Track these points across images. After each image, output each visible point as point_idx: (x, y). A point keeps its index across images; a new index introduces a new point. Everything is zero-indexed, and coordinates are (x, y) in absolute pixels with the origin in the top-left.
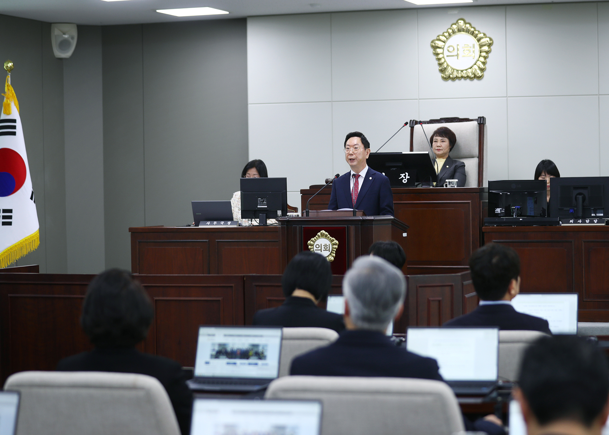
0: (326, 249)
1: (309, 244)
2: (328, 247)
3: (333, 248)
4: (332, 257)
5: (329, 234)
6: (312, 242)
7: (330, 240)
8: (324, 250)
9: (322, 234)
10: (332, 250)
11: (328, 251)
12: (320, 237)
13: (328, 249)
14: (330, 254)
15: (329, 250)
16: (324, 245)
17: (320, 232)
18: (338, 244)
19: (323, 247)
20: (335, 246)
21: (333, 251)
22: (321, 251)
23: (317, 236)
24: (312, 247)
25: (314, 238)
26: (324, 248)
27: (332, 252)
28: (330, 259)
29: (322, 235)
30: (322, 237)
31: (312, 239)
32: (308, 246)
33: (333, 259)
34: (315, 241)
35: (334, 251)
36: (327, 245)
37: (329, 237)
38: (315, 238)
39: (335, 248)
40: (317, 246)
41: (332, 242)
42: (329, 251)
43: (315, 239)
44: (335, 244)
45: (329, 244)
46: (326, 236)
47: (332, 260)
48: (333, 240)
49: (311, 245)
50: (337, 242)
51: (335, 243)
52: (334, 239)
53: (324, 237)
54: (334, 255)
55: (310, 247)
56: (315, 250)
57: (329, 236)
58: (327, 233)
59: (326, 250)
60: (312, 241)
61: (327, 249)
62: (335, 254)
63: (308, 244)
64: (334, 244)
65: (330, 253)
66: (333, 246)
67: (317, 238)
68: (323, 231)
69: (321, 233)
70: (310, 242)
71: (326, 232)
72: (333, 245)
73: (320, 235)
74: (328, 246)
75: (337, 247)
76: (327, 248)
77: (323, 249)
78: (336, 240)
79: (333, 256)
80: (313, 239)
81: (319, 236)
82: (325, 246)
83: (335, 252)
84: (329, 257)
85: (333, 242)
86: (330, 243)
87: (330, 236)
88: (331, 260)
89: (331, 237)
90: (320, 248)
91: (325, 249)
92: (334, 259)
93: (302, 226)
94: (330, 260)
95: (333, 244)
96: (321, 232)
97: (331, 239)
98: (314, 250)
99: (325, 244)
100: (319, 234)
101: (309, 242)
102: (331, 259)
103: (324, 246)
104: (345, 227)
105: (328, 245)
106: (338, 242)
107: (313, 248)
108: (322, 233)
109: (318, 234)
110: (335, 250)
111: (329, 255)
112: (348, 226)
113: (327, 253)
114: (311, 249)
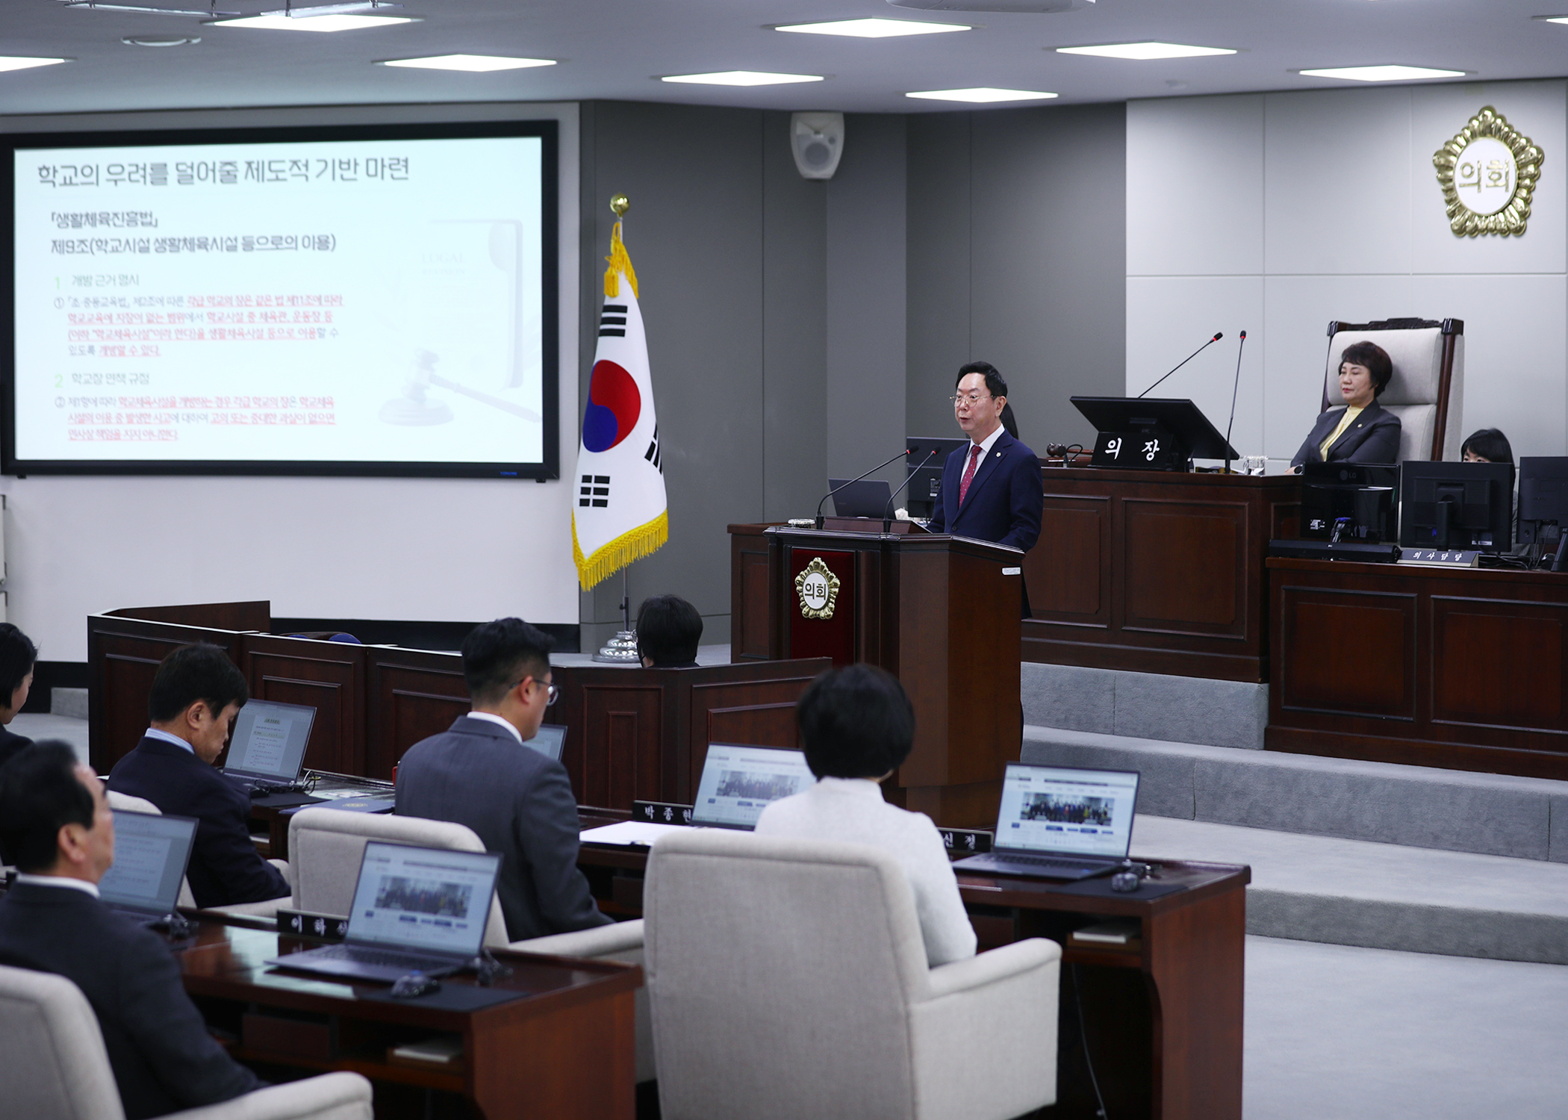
0: (821, 593)
1: (797, 581)
2: (823, 590)
3: (830, 593)
4: (830, 610)
6: (801, 579)
7: (828, 577)
8: (817, 596)
10: (829, 597)
11: (823, 598)
12: (812, 572)
14: (827, 604)
15: (824, 596)
16: (818, 585)
17: (812, 560)
18: (839, 586)
19: (816, 589)
20: (833, 590)
21: (831, 598)
22: (814, 598)
23: (808, 568)
24: (801, 588)
26: (818, 591)
27: (829, 600)
29: (817, 566)
30: (814, 572)
33: (830, 613)
34: (805, 577)
35: (833, 598)
37: (826, 571)
38: (806, 571)
39: (836, 592)
40: (809, 587)
41: (830, 581)
42: (826, 599)
43: (805, 574)
45: (826, 585)
46: (822, 568)
47: (830, 615)
48: (833, 577)
49: (800, 584)
50: (838, 581)
51: (835, 583)
52: (834, 575)
53: (820, 571)
54: (833, 605)
55: (798, 588)
56: (804, 595)
57: (826, 568)
58: (822, 563)
59: (821, 596)
60: (801, 576)
62: (835, 604)
63: (796, 583)
64: (833, 585)
65: (825, 601)
66: (831, 589)
67: (808, 571)
68: (816, 560)
70: (799, 577)
72: (832, 587)
73: (813, 566)
74: (823, 588)
75: (837, 590)
77: (816, 593)
78: (838, 576)
79: (831, 608)
80: (801, 573)
81: (811, 568)
82: (820, 586)
83: (836, 599)
84: (824, 609)
85: (833, 581)
86: (827, 582)
87: (828, 569)
88: (827, 614)
89: (829, 571)
90: (811, 592)
91: (819, 594)
92: (833, 612)
95: (831, 584)
97: (828, 574)
100: (811, 564)
101: (797, 578)
103: (818, 587)
104: (853, 553)
105: (823, 586)
106: (840, 582)
107: (802, 591)
108: (815, 563)
110: (835, 595)
111: (825, 606)
112: (857, 552)
113: (821, 602)
114: (800, 592)
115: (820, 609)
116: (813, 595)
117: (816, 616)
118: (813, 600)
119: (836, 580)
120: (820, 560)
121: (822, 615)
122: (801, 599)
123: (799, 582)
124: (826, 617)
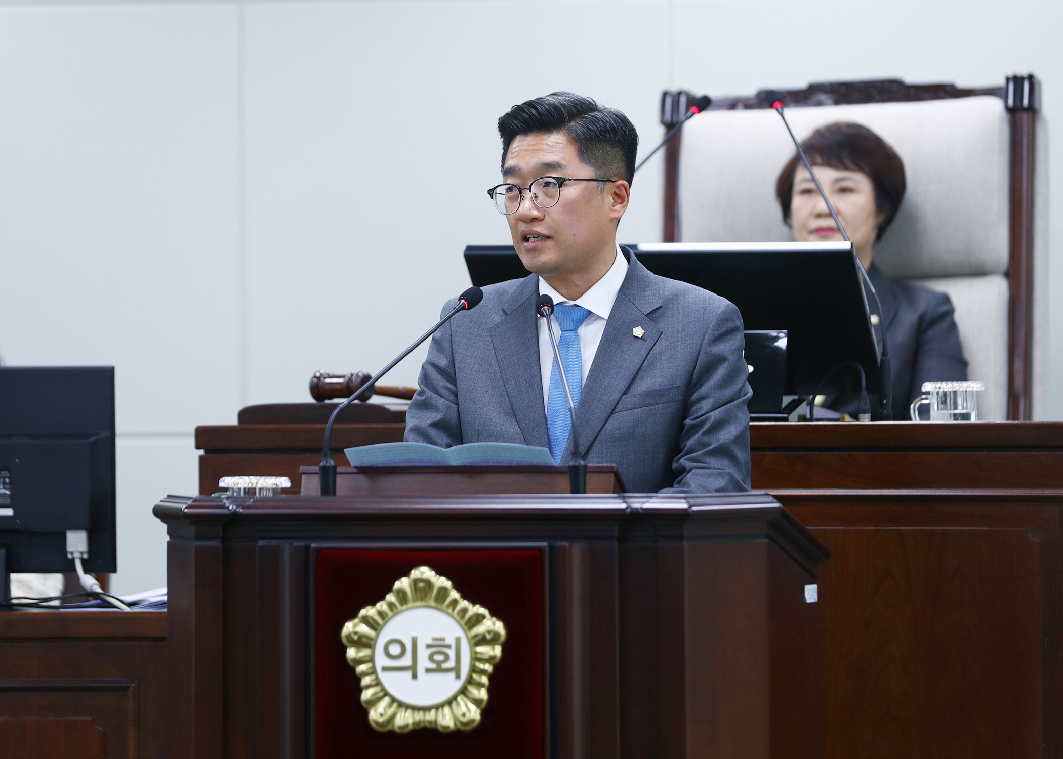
0: (439, 663)
1: (349, 637)
2: (452, 653)
3: (476, 658)
4: (473, 708)
5: (456, 587)
6: (363, 629)
7: (463, 617)
8: (428, 671)
9: (421, 585)
10: (474, 670)
11: (452, 675)
12: (411, 603)
13: (451, 664)
14: (463, 691)
15: (457, 670)
16: (430, 642)
17: (407, 574)
18: (503, 638)
19: (423, 654)
20: (484, 650)
21: (476, 673)
22: (414, 676)
23: (391, 597)
24: (365, 652)
25: (378, 605)
26: (431, 658)
27: (470, 681)
29: (423, 590)
30: (418, 604)
31: (363, 612)
32: (344, 649)
33: (474, 713)
34: (379, 620)
35: (483, 672)
36: (447, 642)
37: (455, 602)
38: (382, 606)
39: (490, 660)
40: (395, 650)
41: (471, 628)
42: (458, 676)
43: (381, 614)
44: (489, 637)
45: (458, 640)
46: (443, 592)
47: (473, 721)
48: (478, 619)
49: (362, 642)
50: (499, 627)
51: (489, 632)
52: (485, 612)
53: (432, 603)
54: (483, 694)
55: (351, 653)
56: (379, 669)
57: (455, 594)
58: (443, 582)
59: (439, 670)
60: (366, 620)
61: (445, 666)
62: (490, 690)
63: (344, 641)
64: (482, 640)
65: (459, 684)
66: (480, 649)
67: (391, 605)
68: (424, 572)
69: (415, 582)
70: (355, 626)
71: (440, 573)
72: (478, 644)
73: (407, 589)
74: (449, 646)
75: (497, 651)
76: (447, 658)
77: (423, 662)
79: (477, 702)
80: (368, 611)
81: (402, 597)
82: (438, 646)
83: (491, 678)
84: (454, 704)
85: (480, 629)
86: (459, 633)
87: (464, 596)
88: (464, 720)
89: (464, 603)
90: (406, 661)
91: (433, 666)
93: (307, 549)
94: (463, 724)
95: (476, 636)
96: (415, 573)
97: (464, 611)
98: (374, 668)
99: (434, 639)
100: (403, 583)
101: (349, 627)
102: (469, 717)
103: (428, 646)
104: (540, 550)
105: (450, 641)
106: (507, 626)
107: (371, 659)
108: (421, 580)
109: (397, 585)
110: (488, 667)
111: (455, 698)
112: (551, 548)
113: (449, 685)
114: (360, 662)
115: (438, 707)
116: (413, 670)
117: (422, 725)
118: (414, 682)
119: (494, 624)
120: (433, 573)
121: (446, 720)
122: (366, 681)
123: (356, 638)
124: (459, 725)
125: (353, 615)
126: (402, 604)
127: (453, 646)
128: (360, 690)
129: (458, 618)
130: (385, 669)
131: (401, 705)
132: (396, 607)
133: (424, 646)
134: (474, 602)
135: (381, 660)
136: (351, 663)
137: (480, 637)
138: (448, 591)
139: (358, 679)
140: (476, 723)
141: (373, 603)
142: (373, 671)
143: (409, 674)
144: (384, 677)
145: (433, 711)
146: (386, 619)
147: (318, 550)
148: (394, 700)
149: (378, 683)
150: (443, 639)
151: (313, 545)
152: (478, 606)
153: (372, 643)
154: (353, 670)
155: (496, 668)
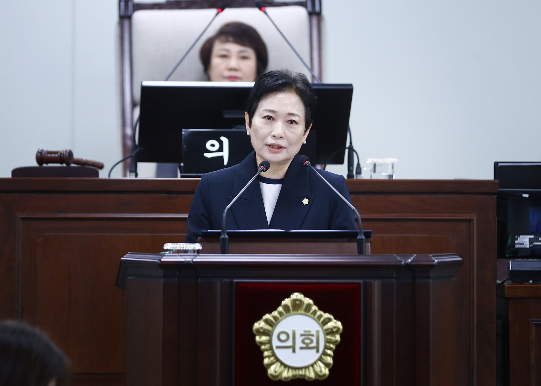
0: (307, 344)
1: (258, 330)
2: (314, 339)
3: (328, 341)
4: (325, 367)
5: (315, 304)
6: (265, 326)
8: (301, 348)
9: (297, 302)
10: (326, 348)
11: (314, 351)
12: (292, 312)
13: (314, 344)
14: (320, 359)
15: (317, 348)
16: (302, 333)
17: (288, 296)
18: (341, 331)
19: (299, 340)
20: (332, 337)
21: (328, 349)
22: (294, 351)
23: (280, 309)
24: (267, 338)
25: (273, 313)
26: (303, 342)
27: (324, 354)
28: (321, 371)
29: (297, 305)
30: (296, 312)
31: (265, 316)
32: (254, 336)
33: (326, 371)
34: (274, 321)
37: (315, 312)
38: (275, 313)
39: (334, 342)
40: (283, 337)
41: (324, 326)
42: (318, 351)
43: (275, 318)
44: (335, 330)
45: (318, 332)
46: (308, 307)
47: (325, 375)
48: (328, 321)
49: (264, 333)
50: (339, 324)
51: (335, 327)
52: (332, 317)
53: (303, 312)
54: (330, 360)
55: (258, 338)
56: (274, 347)
57: (314, 308)
58: (308, 301)
59: (308, 348)
60: (267, 321)
61: (311, 346)
62: (334, 358)
63: (254, 332)
64: (331, 332)
65: (318, 355)
66: (329, 337)
67: (280, 313)
68: (298, 295)
69: (294, 301)
70: (261, 324)
71: (306, 296)
72: (327, 334)
73: (290, 305)
74: (313, 335)
75: (338, 337)
76: (312, 341)
77: (299, 344)
78: (335, 318)
79: (327, 365)
80: (267, 316)
81: (286, 308)
82: (307, 335)
83: (334, 352)
84: (315, 367)
85: (329, 326)
86: (318, 328)
87: (320, 309)
88: (320, 374)
89: (319, 313)
90: (290, 343)
91: (304, 346)
92: (330, 371)
93: (232, 282)
94: (320, 376)
95: (327, 330)
96: (292, 296)
97: (321, 316)
99: (305, 331)
100: (287, 302)
101: (257, 325)
102: (323, 372)
103: (302, 335)
104: (359, 284)
105: (313, 332)
106: (342, 325)
107: (270, 342)
108: (297, 300)
109: (283, 303)
110: (333, 347)
111: (315, 363)
112: (365, 284)
113: (312, 356)
114: (263, 343)
115: (306, 368)
116: (293, 348)
117: (297, 377)
118: (294, 354)
119: (336, 323)
120: (303, 296)
121: (311, 374)
122: (266, 354)
123: (262, 330)
124: (318, 378)
125: (259, 318)
126: (286, 313)
127: (315, 336)
128: (263, 358)
129: (317, 320)
130: (278, 347)
131: (286, 366)
132: (283, 315)
133: (299, 335)
134: (325, 312)
135: (275, 343)
136: (258, 344)
137: (330, 330)
138: (312, 306)
139: (262, 352)
140: (327, 376)
141: (270, 312)
142: (271, 348)
143: (291, 350)
144: (278, 352)
145: (304, 370)
146: (278, 321)
147: (238, 283)
148: (282, 363)
149: (274, 355)
150: (310, 332)
151: (235, 280)
152: (327, 314)
153: (270, 333)
154: (259, 348)
155: (337, 347)
